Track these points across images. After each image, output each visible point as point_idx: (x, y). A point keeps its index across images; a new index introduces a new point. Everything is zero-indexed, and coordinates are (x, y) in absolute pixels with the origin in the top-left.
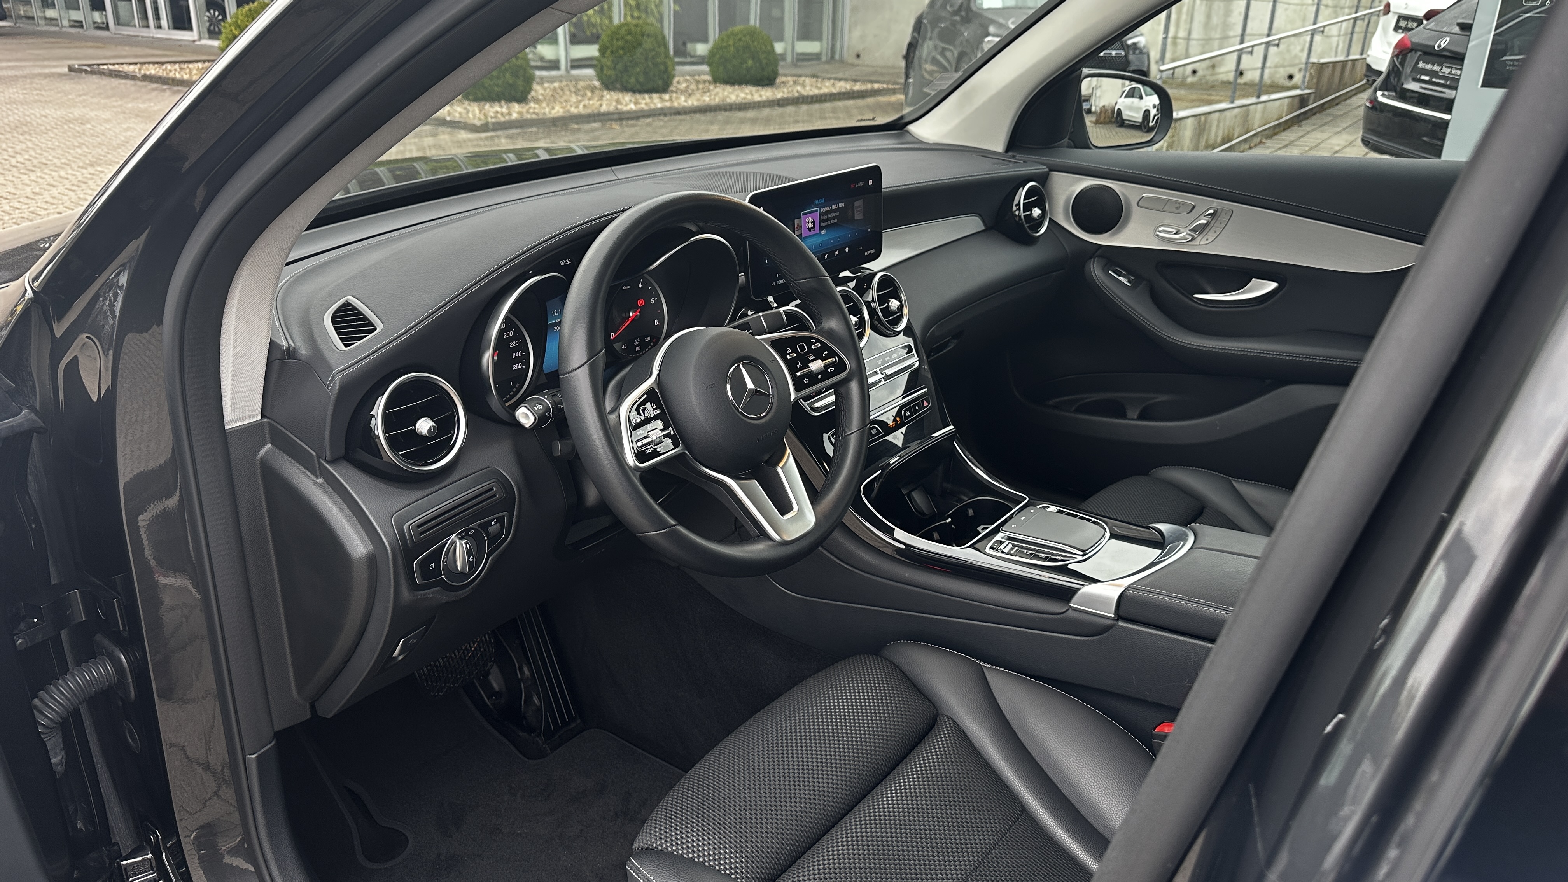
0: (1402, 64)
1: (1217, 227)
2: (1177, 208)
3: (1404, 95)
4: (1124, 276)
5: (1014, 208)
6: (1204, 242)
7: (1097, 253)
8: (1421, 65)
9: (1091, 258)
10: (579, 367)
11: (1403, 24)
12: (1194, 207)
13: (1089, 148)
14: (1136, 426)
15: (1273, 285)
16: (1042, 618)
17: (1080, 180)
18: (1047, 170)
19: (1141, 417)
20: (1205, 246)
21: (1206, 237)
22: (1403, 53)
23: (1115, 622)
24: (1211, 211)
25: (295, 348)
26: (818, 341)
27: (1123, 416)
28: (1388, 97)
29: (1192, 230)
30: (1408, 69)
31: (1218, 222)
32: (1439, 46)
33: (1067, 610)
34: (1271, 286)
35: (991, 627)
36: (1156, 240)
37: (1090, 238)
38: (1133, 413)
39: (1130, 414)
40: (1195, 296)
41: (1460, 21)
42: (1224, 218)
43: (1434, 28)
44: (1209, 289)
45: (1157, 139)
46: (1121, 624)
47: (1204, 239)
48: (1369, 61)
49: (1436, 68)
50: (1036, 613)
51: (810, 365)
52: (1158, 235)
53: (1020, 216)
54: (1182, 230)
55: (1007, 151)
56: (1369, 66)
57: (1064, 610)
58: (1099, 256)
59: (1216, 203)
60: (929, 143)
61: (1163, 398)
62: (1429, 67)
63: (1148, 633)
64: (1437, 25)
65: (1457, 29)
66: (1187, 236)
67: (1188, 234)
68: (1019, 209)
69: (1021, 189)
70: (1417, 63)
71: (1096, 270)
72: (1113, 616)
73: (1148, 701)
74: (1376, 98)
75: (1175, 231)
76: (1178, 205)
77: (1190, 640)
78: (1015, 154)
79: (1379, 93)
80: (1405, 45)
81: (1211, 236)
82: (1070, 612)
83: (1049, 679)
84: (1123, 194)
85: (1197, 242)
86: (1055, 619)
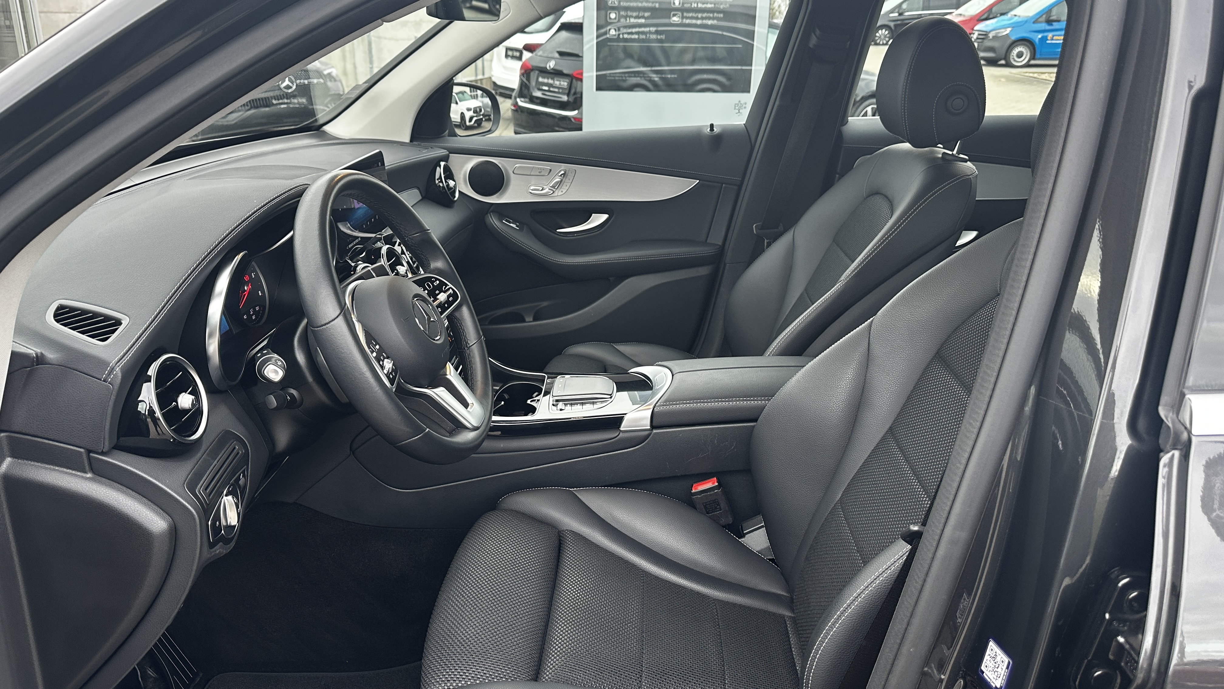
0: (528, 79)
1: (567, 181)
2: (540, 172)
3: (533, 100)
4: (512, 223)
5: (437, 182)
6: (560, 193)
7: (491, 209)
8: (541, 80)
9: (487, 214)
10: (337, 317)
11: (510, 53)
12: (551, 170)
13: (456, 136)
14: (532, 326)
15: (605, 216)
16: (605, 445)
17: (470, 160)
18: (448, 153)
19: (535, 319)
20: (560, 196)
21: (561, 190)
22: (528, 72)
23: (651, 431)
24: (562, 172)
25: (42, 354)
26: (437, 279)
27: (523, 321)
28: (525, 102)
29: (552, 187)
30: (533, 83)
31: (567, 179)
32: (550, 66)
33: (619, 434)
34: (605, 217)
35: (568, 463)
36: (529, 195)
37: (483, 199)
38: (529, 318)
39: (527, 319)
40: (558, 231)
41: (559, 50)
42: (570, 176)
43: (543, 55)
44: (564, 225)
45: (493, 129)
46: (654, 431)
47: (560, 191)
48: (494, 79)
49: (550, 81)
50: (599, 442)
51: (438, 297)
52: (531, 193)
53: (443, 187)
54: (545, 187)
55: (411, 141)
56: (494, 83)
57: (617, 435)
58: (492, 211)
59: (564, 166)
60: (345, 139)
61: (545, 304)
62: (546, 81)
63: (673, 431)
64: (544, 53)
65: (557, 55)
66: (550, 191)
67: (549, 189)
68: (442, 182)
69: (438, 168)
70: (537, 79)
71: (494, 221)
72: (649, 428)
73: (678, 476)
74: (517, 103)
75: (541, 189)
76: (540, 171)
77: (699, 427)
78: (420, 143)
79: (518, 100)
80: (528, 67)
81: (564, 189)
82: (621, 435)
83: (620, 484)
84: (503, 166)
85: (555, 194)
86: (613, 442)
